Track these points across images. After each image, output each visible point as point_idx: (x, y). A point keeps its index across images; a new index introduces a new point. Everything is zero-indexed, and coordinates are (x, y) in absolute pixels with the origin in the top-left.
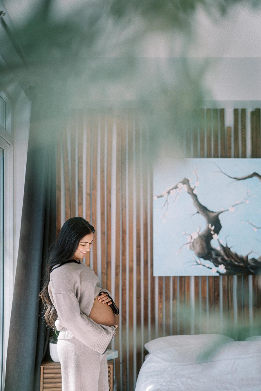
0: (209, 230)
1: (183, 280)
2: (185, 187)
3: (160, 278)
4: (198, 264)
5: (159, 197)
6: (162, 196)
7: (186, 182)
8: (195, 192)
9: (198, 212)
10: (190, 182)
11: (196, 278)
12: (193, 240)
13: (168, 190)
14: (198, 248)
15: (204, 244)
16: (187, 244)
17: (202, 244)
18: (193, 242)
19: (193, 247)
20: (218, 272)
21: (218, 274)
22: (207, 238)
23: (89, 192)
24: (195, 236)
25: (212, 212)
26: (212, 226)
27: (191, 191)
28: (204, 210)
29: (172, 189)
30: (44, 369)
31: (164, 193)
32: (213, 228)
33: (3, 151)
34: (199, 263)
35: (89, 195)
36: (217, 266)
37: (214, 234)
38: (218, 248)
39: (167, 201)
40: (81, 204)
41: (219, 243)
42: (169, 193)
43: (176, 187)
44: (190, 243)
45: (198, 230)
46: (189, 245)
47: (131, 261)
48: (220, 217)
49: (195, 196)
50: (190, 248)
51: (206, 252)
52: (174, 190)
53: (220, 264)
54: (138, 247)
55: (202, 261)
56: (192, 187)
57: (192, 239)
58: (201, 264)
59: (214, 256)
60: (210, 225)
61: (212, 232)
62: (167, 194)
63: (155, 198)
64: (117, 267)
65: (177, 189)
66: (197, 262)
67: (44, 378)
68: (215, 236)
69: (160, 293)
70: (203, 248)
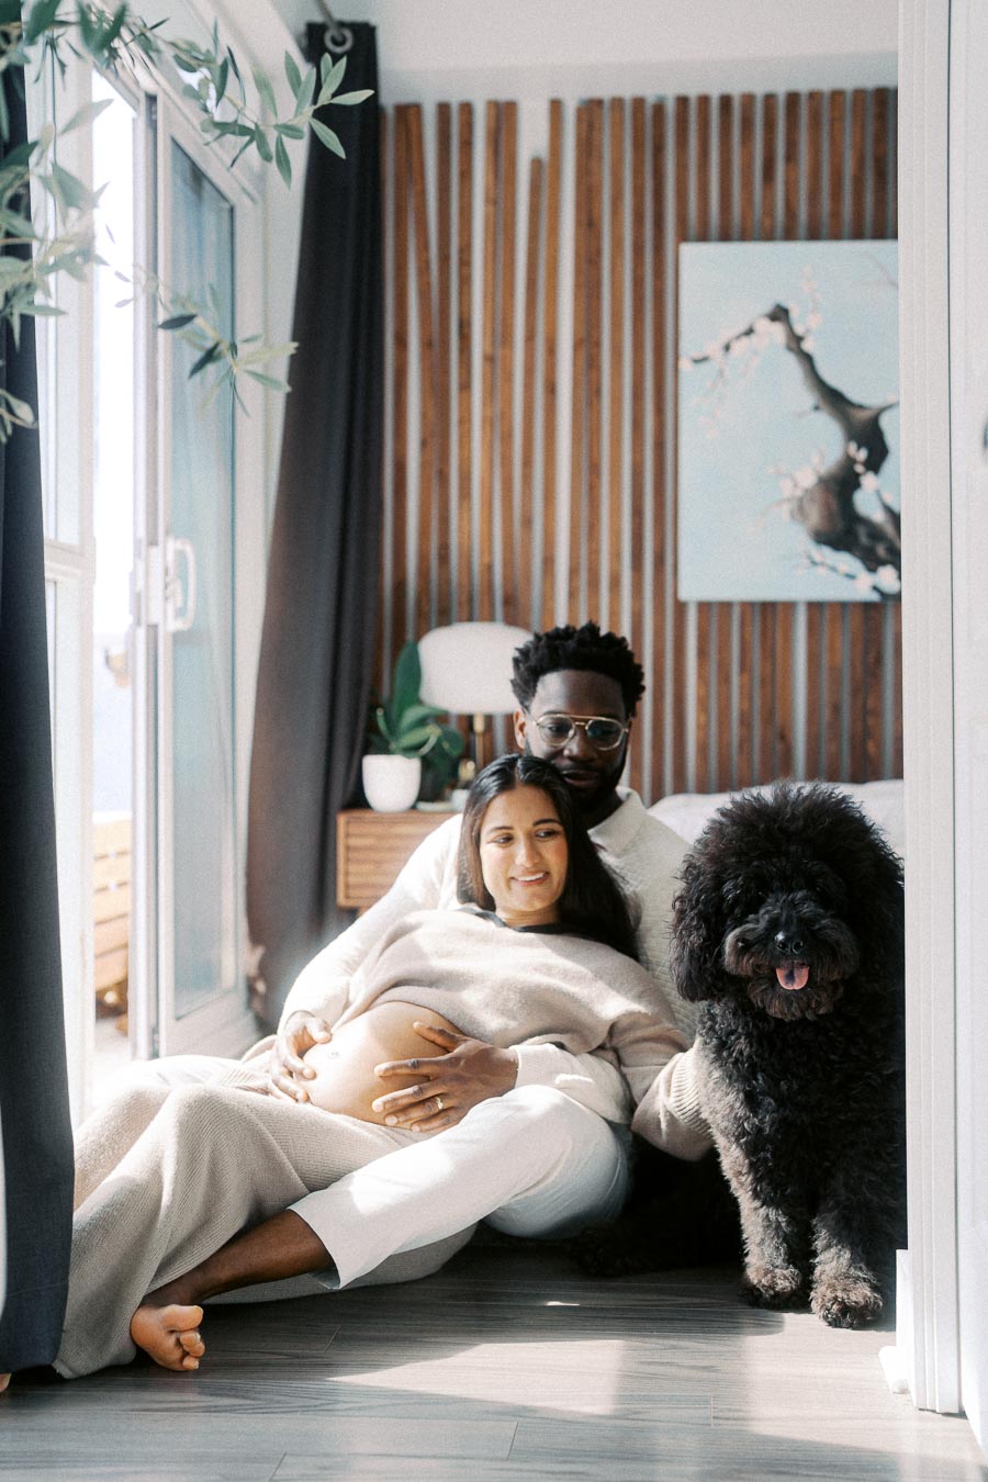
0: (850, 462)
1: (769, 615)
2: (777, 331)
3: (704, 607)
4: (814, 563)
5: (696, 361)
6: (704, 359)
7: (780, 314)
8: (807, 346)
9: (817, 408)
10: (794, 315)
11: (815, 607)
12: (799, 493)
13: (724, 340)
14: (815, 516)
15: (835, 505)
16: (780, 502)
17: (827, 506)
18: (801, 500)
19: (800, 511)
20: (875, 588)
21: (875, 597)
22: (843, 484)
23: (489, 350)
24: (808, 479)
25: (861, 407)
26: (859, 448)
27: (795, 342)
28: (834, 400)
29: (738, 337)
30: (348, 823)
31: (713, 348)
32: (862, 455)
33: (232, 210)
34: (817, 558)
35: (489, 359)
36: (872, 569)
37: (864, 474)
38: (878, 516)
39: (721, 373)
40: (465, 386)
41: (881, 499)
42: (727, 348)
43: (750, 332)
44: (789, 500)
45: (815, 460)
46: (786, 509)
47: (616, 555)
48: (885, 423)
49: (807, 360)
50: (792, 516)
51: (840, 525)
52: (745, 340)
53: (883, 563)
54: (637, 513)
55: (827, 554)
56: (799, 330)
57: (796, 485)
58: (822, 564)
59: (864, 539)
60: (853, 447)
61: (859, 468)
62: (722, 352)
63: (685, 365)
64: (573, 572)
65: (753, 338)
66: (809, 557)
67: (348, 848)
68: (869, 481)
69: (702, 653)
70: (829, 516)
